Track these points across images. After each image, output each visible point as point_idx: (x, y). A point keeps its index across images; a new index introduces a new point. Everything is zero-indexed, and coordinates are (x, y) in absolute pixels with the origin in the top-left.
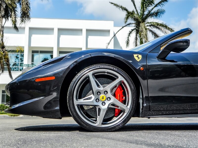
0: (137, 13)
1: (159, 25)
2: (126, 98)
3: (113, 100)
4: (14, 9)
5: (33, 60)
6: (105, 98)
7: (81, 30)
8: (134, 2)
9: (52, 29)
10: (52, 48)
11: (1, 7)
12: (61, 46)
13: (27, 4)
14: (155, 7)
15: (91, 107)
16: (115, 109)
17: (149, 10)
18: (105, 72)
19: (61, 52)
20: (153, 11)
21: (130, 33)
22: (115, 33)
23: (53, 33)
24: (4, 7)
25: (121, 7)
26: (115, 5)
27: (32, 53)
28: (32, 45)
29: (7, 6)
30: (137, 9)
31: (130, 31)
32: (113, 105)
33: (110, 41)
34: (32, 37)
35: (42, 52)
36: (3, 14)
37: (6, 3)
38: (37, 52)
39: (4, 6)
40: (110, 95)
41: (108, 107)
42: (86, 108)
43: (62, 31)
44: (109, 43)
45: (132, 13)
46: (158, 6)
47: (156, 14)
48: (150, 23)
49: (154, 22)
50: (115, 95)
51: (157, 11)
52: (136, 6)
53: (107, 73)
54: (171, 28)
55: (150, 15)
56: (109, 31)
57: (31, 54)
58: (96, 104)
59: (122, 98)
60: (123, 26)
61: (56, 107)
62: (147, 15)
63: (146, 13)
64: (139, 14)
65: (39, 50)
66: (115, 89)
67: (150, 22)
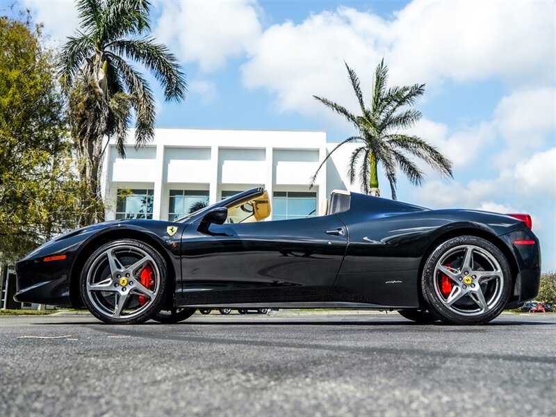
1: (407, 139)
2: (154, 282)
3: (136, 285)
4: (125, 118)
5: (171, 208)
6: (126, 282)
7: (264, 150)
8: (361, 96)
9: (209, 149)
10: (208, 185)
11: (101, 115)
12: (224, 181)
13: (148, 108)
15: (112, 293)
16: (139, 296)
17: (388, 111)
18: (129, 250)
19: (224, 194)
20: (395, 115)
21: (355, 156)
22: (330, 152)
23: (209, 157)
24: (106, 115)
25: (336, 105)
26: (324, 101)
27: (171, 195)
28: (170, 180)
29: (111, 114)
31: (353, 153)
32: (136, 290)
33: (317, 173)
34: (169, 165)
35: (189, 193)
36: (102, 127)
37: (109, 108)
38: (180, 192)
39: (106, 113)
40: (132, 278)
41: (129, 293)
42: (104, 295)
43: (225, 152)
44: (315, 176)
47: (403, 120)
48: (391, 136)
49: (398, 134)
50: (139, 280)
51: (406, 113)
53: (132, 250)
54: (430, 145)
56: (318, 151)
57: (168, 197)
58: (114, 289)
59: (150, 282)
61: (65, 292)
62: (385, 121)
65: (184, 189)
66: (140, 271)
67: (389, 134)
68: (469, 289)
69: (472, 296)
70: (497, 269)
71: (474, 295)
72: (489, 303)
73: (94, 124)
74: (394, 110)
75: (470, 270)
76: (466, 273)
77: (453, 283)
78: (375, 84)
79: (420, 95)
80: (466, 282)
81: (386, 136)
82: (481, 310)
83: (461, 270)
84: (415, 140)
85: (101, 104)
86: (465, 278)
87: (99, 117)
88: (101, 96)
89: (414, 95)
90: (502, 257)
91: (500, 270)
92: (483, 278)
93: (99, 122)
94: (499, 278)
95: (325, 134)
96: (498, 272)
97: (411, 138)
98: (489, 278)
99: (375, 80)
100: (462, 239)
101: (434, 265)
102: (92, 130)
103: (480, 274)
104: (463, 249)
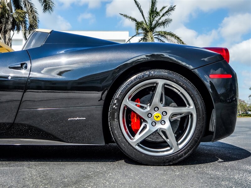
0: (146, 22)
1: (166, 33)
8: (142, 12)
14: (162, 16)
17: (157, 20)
20: (160, 21)
24: (11, 21)
25: (131, 18)
26: (125, 16)
29: (14, 20)
30: (146, 19)
31: (139, 40)
36: (10, 27)
37: (13, 17)
39: (11, 20)
45: (141, 23)
46: (165, 15)
48: (159, 32)
49: (162, 31)
51: (165, 20)
52: (145, 16)
54: (178, 36)
55: (158, 24)
60: (133, 36)
62: (155, 24)
63: (154, 23)
64: (148, 24)
68: (159, 126)
69: (161, 134)
70: (189, 105)
71: (164, 133)
72: (179, 142)
73: (5, 26)
74: (160, 18)
75: (161, 106)
76: (156, 109)
77: (141, 120)
78: (151, 6)
79: (173, 11)
80: (155, 118)
81: (156, 32)
82: (171, 149)
83: (150, 105)
84: (171, 34)
85: (8, 15)
86: (155, 114)
87: (8, 22)
88: (8, 11)
89: (170, 11)
90: (195, 92)
91: (192, 106)
92: (174, 115)
93: (8, 24)
94: (192, 115)
95: (128, 32)
96: (191, 108)
97: (169, 33)
98: (181, 114)
99: (151, 4)
100: (152, 72)
101: (120, 101)
102: (5, 28)
103: (171, 110)
104: (154, 83)
